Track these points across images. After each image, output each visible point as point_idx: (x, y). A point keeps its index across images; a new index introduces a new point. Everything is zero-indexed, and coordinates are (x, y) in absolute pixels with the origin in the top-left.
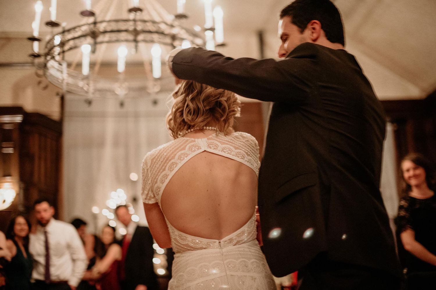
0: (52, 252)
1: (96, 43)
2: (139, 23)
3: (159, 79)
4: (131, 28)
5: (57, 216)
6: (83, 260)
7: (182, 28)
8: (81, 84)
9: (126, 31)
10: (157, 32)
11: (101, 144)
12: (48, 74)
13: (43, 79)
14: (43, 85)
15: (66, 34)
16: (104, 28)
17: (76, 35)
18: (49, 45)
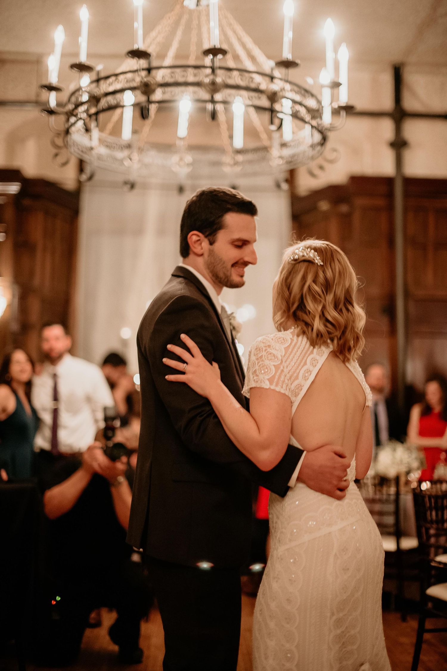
1: (148, 102)
2: (219, 72)
4: (207, 80)
7: (287, 81)
8: (120, 155)
9: (198, 84)
10: (247, 89)
12: (71, 143)
13: (64, 151)
14: (60, 159)
15: (102, 82)
16: (163, 77)
17: (118, 86)
18: (73, 99)
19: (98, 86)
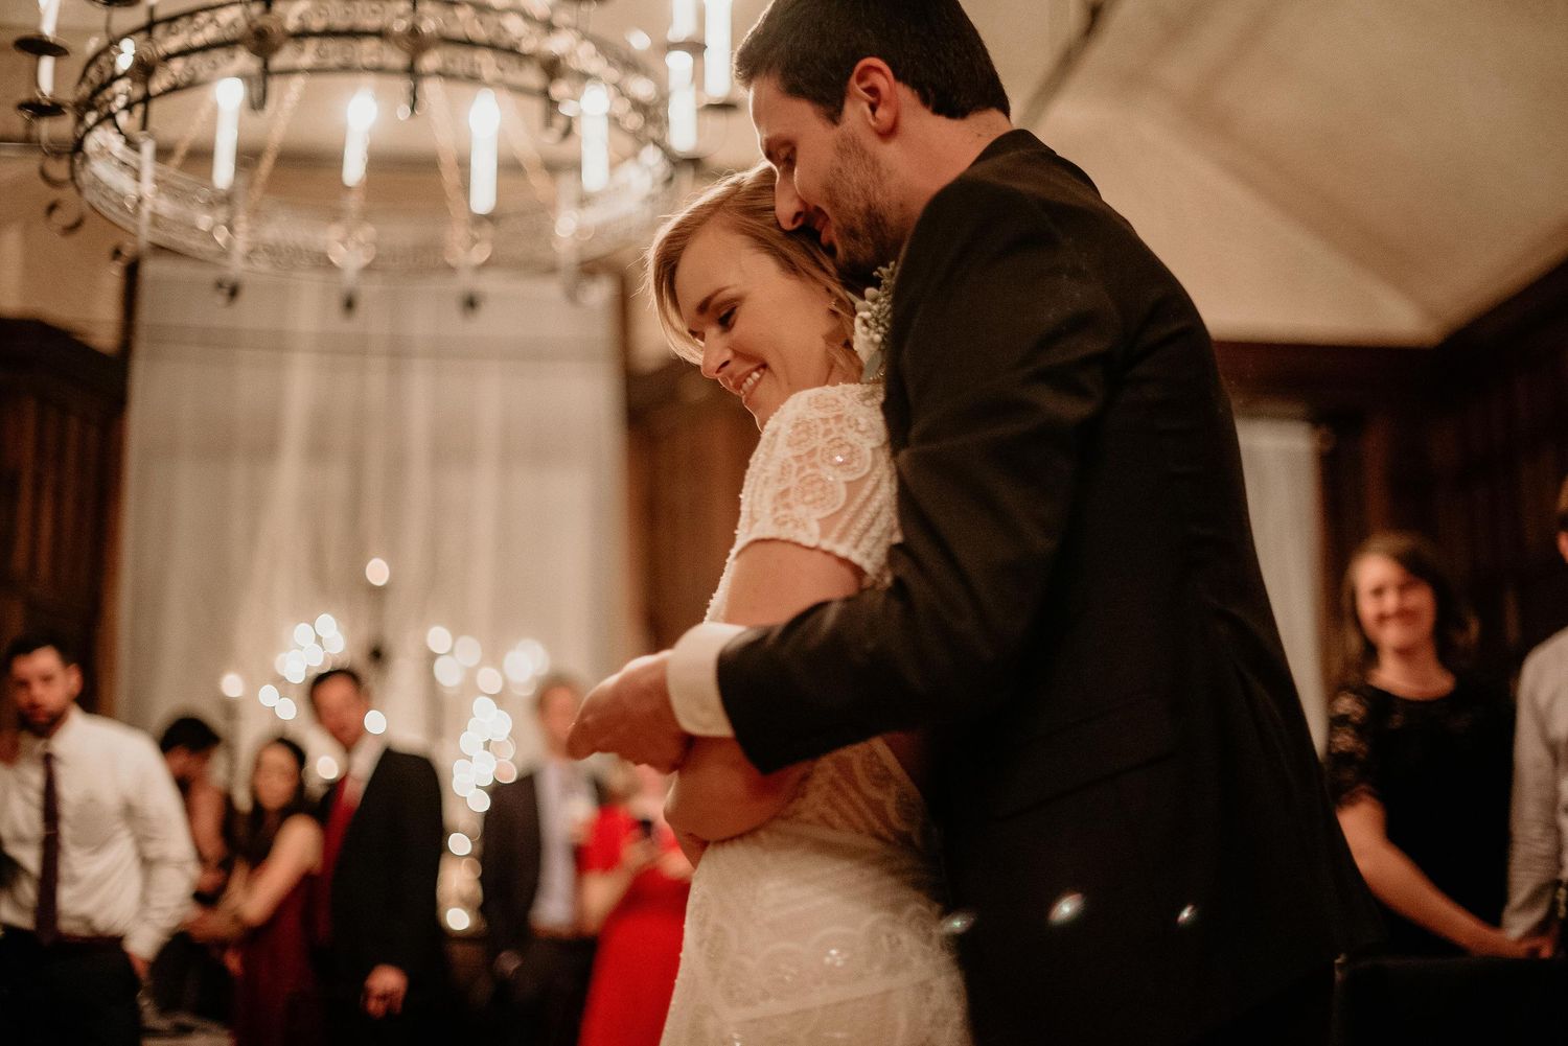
0: (66, 831)
1: (266, 73)
2: (429, 7)
3: (491, 218)
4: (400, 26)
5: (91, 700)
6: (180, 865)
7: (585, 36)
8: (204, 221)
9: (381, 34)
10: (492, 46)
11: (266, 449)
12: (84, 177)
13: (67, 194)
14: (63, 218)
15: (159, 31)
16: (300, 18)
17: (198, 39)
18: (93, 73)
19: (150, 38)
